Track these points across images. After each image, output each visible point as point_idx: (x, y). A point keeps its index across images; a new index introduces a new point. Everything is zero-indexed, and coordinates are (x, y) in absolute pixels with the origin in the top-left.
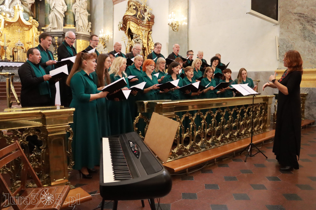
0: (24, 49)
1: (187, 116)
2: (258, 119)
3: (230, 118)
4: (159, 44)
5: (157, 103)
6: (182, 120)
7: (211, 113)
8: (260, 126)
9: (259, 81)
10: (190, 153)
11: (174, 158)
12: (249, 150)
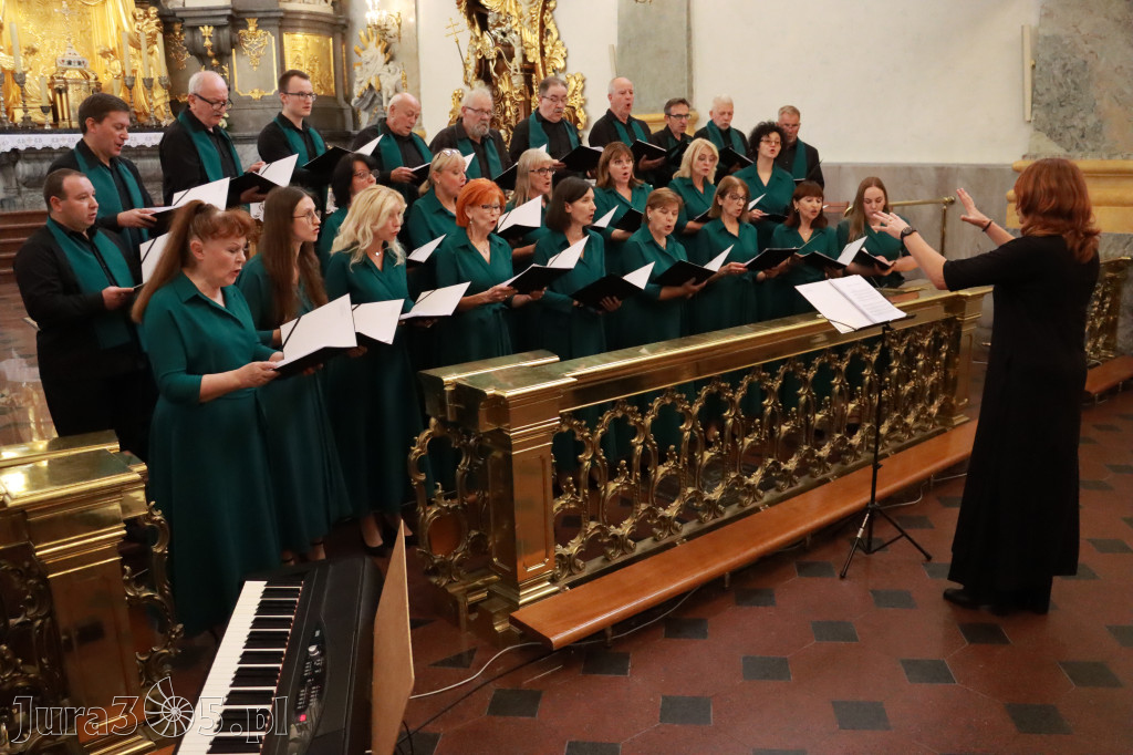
0: (92, 81)
1: (619, 415)
2: (923, 381)
3: (801, 395)
4: (555, 84)
5: (484, 394)
6: (599, 435)
7: (721, 392)
8: (932, 403)
9: (952, 202)
10: (632, 550)
11: (570, 575)
12: (861, 530)
